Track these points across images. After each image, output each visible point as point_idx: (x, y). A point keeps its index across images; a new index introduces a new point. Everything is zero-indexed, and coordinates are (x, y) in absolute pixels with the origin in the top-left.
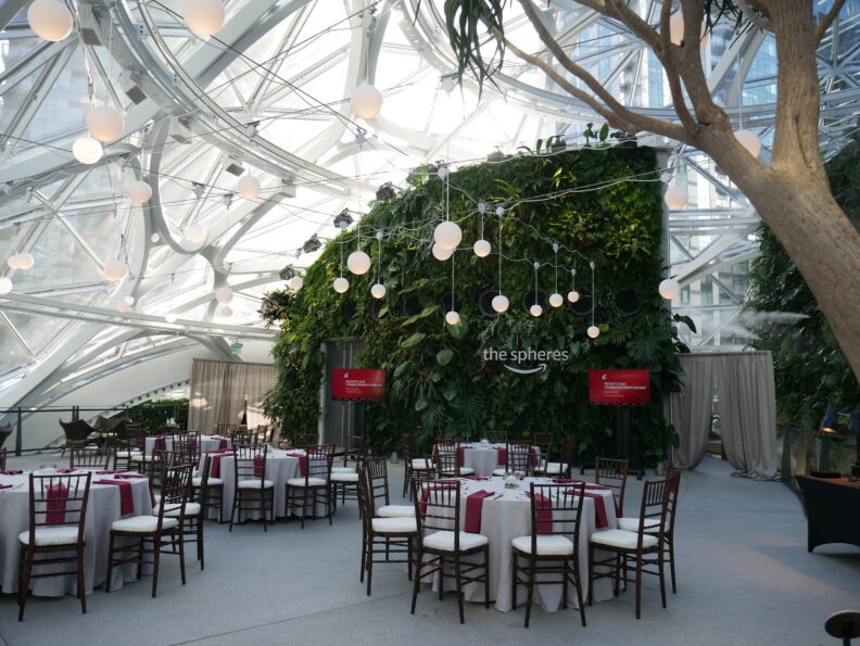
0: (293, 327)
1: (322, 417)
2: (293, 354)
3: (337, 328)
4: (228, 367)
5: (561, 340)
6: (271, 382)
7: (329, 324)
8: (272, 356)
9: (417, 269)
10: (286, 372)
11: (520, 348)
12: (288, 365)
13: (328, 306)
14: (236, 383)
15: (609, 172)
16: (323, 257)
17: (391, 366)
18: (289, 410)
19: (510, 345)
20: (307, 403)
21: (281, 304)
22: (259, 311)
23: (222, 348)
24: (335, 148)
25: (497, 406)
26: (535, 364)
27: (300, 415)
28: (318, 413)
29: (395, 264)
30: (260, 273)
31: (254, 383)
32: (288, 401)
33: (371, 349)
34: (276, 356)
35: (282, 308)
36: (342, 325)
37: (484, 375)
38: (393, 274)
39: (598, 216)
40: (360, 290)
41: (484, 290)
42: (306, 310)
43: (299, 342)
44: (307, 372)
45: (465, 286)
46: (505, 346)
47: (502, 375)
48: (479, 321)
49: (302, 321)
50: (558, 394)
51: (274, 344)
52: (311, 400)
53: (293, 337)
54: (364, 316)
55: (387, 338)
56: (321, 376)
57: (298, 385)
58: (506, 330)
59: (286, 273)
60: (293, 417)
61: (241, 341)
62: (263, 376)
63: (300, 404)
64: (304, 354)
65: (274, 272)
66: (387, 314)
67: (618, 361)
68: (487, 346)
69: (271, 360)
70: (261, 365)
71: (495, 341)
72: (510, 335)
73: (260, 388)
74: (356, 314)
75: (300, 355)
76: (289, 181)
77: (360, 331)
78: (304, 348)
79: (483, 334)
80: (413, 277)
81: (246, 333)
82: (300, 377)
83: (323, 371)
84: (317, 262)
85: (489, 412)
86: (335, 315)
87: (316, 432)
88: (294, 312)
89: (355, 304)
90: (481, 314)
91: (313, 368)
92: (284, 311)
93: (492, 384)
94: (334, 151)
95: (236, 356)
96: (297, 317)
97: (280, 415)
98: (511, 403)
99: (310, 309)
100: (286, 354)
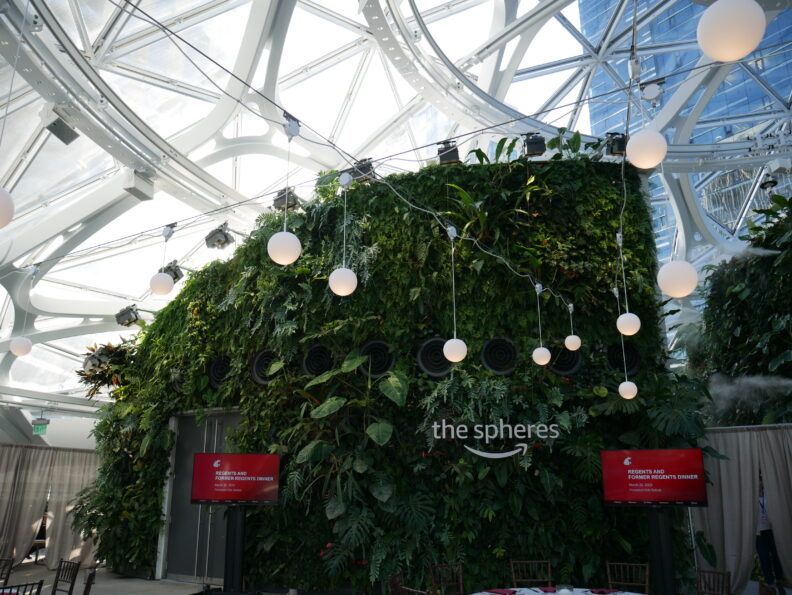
0: (130, 395)
1: (165, 528)
2: (126, 434)
3: (198, 394)
4: (24, 454)
5: (543, 408)
6: (88, 475)
7: (187, 389)
8: (93, 438)
9: (328, 307)
10: (113, 461)
11: (485, 420)
12: (117, 450)
13: (186, 363)
14: (34, 478)
15: (588, 189)
16: (182, 295)
17: (285, 449)
18: (114, 520)
19: (471, 415)
20: (144, 508)
21: (113, 362)
22: (80, 373)
23: (17, 427)
24: (213, 143)
25: (450, 510)
26: (510, 444)
27: (131, 526)
28: (160, 522)
29: (293, 301)
30: (86, 317)
31: (62, 477)
32: (113, 505)
33: (251, 424)
34: (99, 438)
35: (114, 368)
36: (206, 390)
37: (430, 462)
38: (291, 315)
39: (582, 241)
40: (237, 339)
41: (425, 338)
42: (152, 370)
43: (137, 417)
44: (146, 460)
45: (399, 333)
46: (462, 418)
47: (462, 462)
48: (420, 382)
49: (143, 386)
50: (549, 490)
51: (98, 421)
52: (150, 503)
53: (128, 409)
54: (241, 377)
55: (277, 408)
56: (168, 466)
57: (131, 480)
58: (464, 393)
59: (127, 317)
60: (119, 530)
61: (46, 416)
62: (77, 467)
63: (132, 509)
64: (144, 433)
65: (106, 318)
66: (280, 372)
67: (623, 438)
68: (435, 418)
69: (92, 443)
70: (74, 450)
71: (447, 409)
72: (468, 400)
73: (70, 485)
74: (230, 374)
75: (137, 435)
76: (145, 174)
77: (234, 399)
78: (144, 425)
79: (428, 400)
80: (320, 319)
81: (57, 405)
82: (135, 468)
83: (171, 459)
84: (172, 303)
85: (439, 519)
86: (197, 376)
87: (154, 552)
88: (132, 374)
89: (227, 360)
90: (422, 372)
91: (157, 454)
92: (117, 372)
93: (443, 476)
94: (210, 147)
95: (38, 437)
96: (136, 380)
97: (99, 527)
98: (472, 504)
99: (157, 368)
100: (116, 435)
